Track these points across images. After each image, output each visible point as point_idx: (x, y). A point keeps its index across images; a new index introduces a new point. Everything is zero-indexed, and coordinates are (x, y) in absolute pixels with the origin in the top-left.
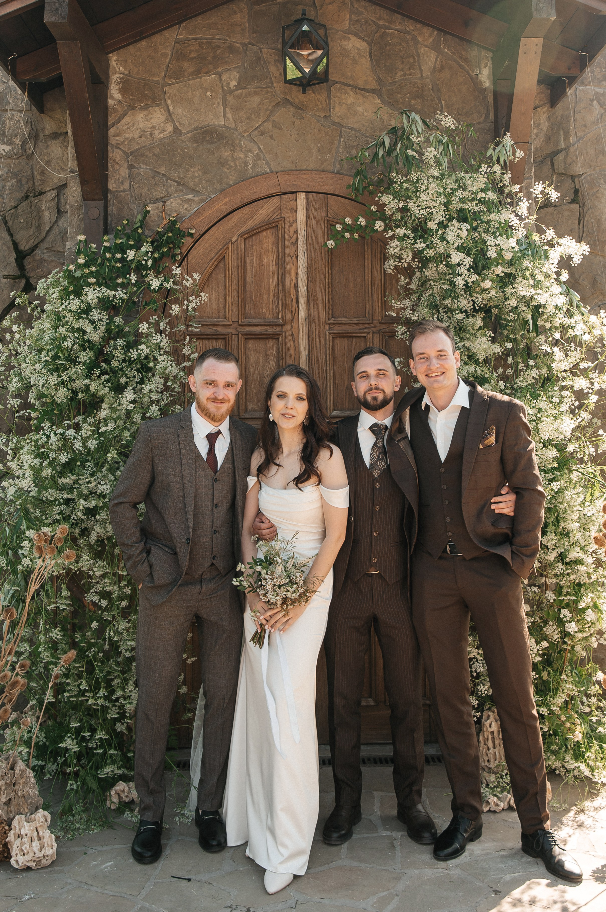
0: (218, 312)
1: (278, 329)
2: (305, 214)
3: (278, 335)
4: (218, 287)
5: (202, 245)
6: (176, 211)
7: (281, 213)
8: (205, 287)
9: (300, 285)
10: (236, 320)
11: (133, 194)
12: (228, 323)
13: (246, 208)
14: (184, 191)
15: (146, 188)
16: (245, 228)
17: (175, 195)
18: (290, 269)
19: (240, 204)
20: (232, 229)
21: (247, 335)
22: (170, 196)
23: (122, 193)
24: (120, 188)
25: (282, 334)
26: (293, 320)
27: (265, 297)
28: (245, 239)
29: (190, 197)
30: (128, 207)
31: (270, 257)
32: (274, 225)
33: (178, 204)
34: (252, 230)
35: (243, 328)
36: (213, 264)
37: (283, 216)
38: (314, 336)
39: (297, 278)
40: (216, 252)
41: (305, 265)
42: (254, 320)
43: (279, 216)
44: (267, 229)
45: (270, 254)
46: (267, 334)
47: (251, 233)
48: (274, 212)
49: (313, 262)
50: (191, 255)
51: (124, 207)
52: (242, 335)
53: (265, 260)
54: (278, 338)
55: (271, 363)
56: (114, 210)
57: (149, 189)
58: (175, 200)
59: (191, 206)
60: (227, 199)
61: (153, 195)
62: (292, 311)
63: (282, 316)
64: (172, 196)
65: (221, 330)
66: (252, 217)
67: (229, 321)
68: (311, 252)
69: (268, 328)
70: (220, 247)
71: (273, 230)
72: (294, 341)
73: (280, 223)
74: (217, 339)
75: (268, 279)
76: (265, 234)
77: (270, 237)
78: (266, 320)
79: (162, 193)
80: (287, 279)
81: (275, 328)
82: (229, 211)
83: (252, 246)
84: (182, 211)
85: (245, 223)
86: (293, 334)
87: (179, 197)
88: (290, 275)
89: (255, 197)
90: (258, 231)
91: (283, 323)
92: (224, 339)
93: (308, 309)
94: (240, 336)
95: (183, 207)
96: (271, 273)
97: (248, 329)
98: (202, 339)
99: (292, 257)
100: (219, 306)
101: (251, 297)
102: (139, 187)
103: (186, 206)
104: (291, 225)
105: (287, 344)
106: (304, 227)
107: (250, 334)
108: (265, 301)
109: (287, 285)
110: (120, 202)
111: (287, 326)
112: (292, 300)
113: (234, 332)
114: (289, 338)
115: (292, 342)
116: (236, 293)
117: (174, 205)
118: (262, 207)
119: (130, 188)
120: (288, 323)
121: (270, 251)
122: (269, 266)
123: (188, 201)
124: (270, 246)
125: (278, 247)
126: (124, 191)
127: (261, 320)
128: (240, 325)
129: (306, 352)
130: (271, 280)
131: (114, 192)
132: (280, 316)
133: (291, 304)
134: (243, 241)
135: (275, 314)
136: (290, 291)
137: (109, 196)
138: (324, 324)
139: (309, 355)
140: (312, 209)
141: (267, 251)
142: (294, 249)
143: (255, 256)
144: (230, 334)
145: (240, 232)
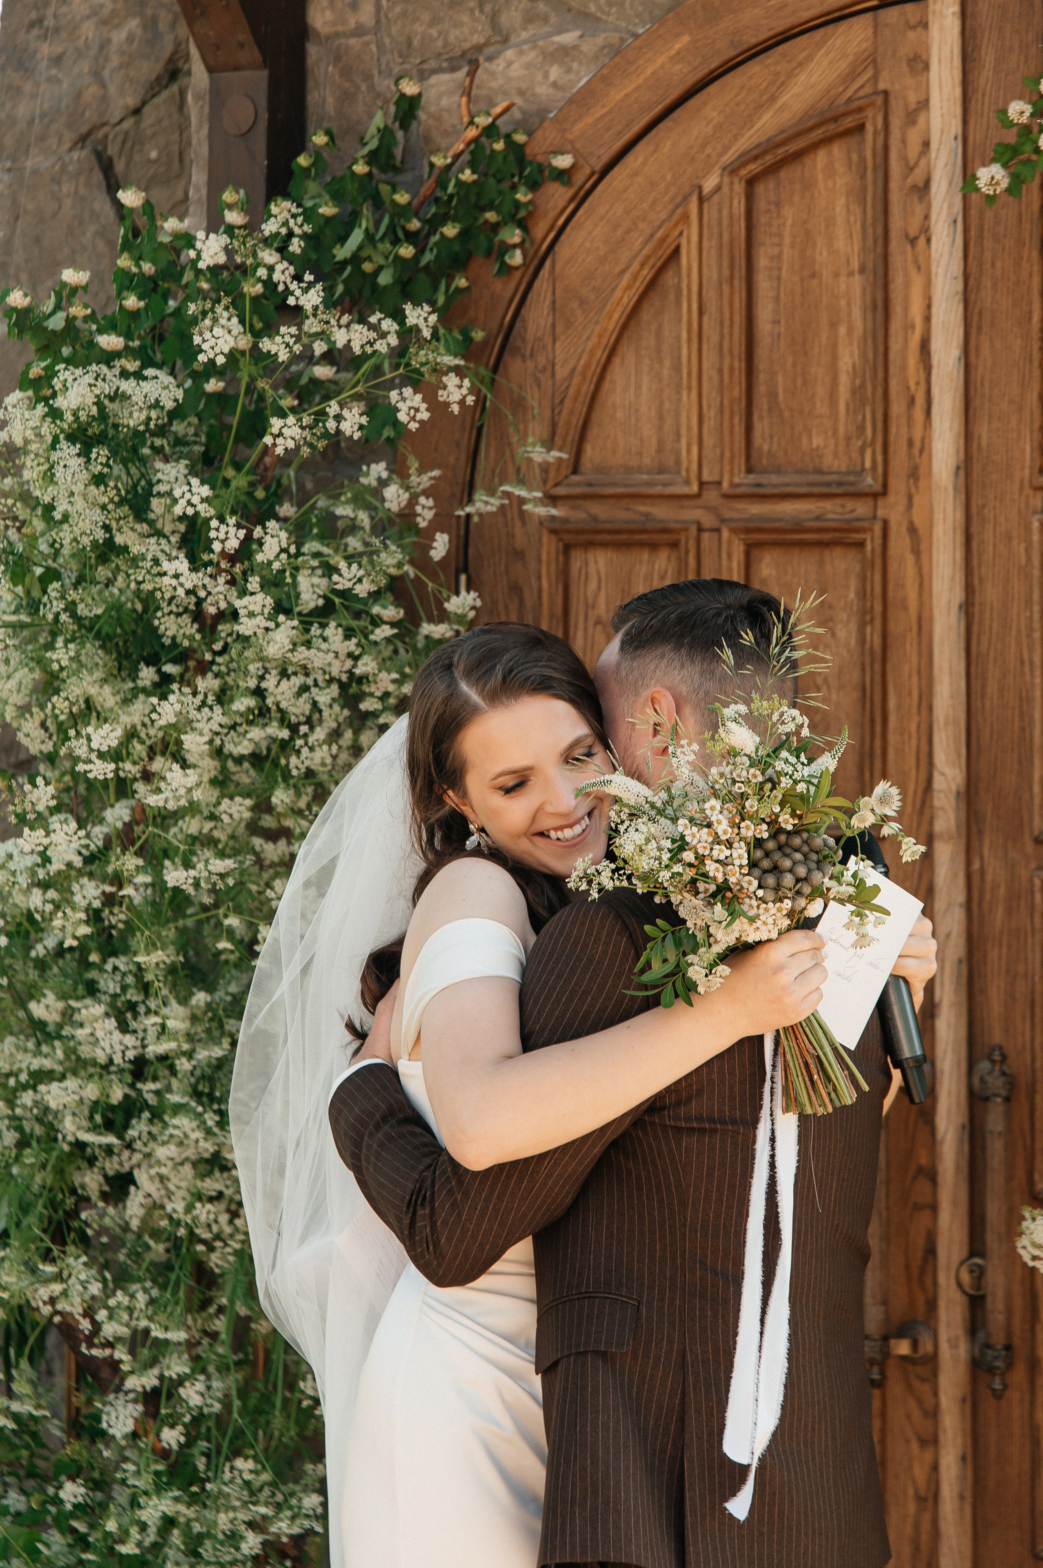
0: (660, 449)
1: (861, 508)
2: (957, 75)
3: (858, 531)
4: (660, 361)
5: (602, 211)
6: (521, 93)
7: (875, 78)
8: (617, 361)
9: (937, 344)
10: (716, 478)
11: (387, 41)
12: (685, 490)
13: (754, 68)
14: (553, 19)
15: (426, 17)
16: (748, 139)
17: (524, 35)
18: (907, 285)
19: (726, 52)
20: (703, 146)
21: (748, 531)
22: (506, 40)
23: (352, 41)
24: (344, 22)
25: (871, 530)
26: (914, 474)
27: (821, 391)
28: (751, 183)
29: (569, 38)
30: (371, 88)
31: (840, 244)
32: (848, 122)
33: (527, 66)
34: (770, 146)
35: (740, 505)
36: (635, 277)
37: (882, 86)
38: (988, 535)
39: (928, 319)
40: (648, 231)
41: (957, 267)
42: (775, 479)
43: (868, 90)
44: (828, 140)
45: (840, 232)
46: (819, 530)
47: (769, 159)
48: (852, 75)
49: (988, 255)
50: (564, 249)
51: (358, 88)
52: (733, 531)
53: (822, 256)
54: (861, 544)
55: (841, 634)
56: (330, 100)
57: (435, 21)
58: (521, 53)
59: (569, 71)
60: (686, 39)
61: (446, 43)
62: (910, 443)
63: (874, 461)
64: (513, 39)
65: (662, 512)
66: (773, 98)
67: (687, 482)
68: (981, 218)
69: (828, 505)
70: (663, 215)
71: (853, 141)
72: (917, 553)
73: (869, 113)
74: (654, 547)
75: (833, 325)
76: (821, 158)
77: (840, 168)
78: (818, 478)
79: (473, 31)
80: (896, 325)
81: (850, 504)
82: (691, 80)
83: (778, 205)
84: (542, 90)
85: (749, 121)
86: (912, 530)
87: (533, 42)
88: (906, 309)
89: (781, 24)
90: (793, 147)
91: (878, 487)
92: (674, 545)
93: (968, 434)
94: (725, 534)
95: (546, 75)
96: (843, 303)
97: (756, 509)
98: (605, 545)
99: (913, 241)
100: (660, 428)
101: (773, 395)
102: (404, 14)
103: (555, 72)
104: (911, 118)
105: (893, 567)
106: (956, 127)
107: (760, 530)
108: (822, 408)
109: (895, 345)
110: (346, 73)
111: (892, 497)
112: (912, 401)
113: (708, 520)
114: (899, 543)
115: (910, 558)
116: (716, 378)
117: (516, 71)
118: (810, 58)
119: (378, 22)
120: (898, 484)
121: (840, 219)
122: (837, 275)
123: (564, 54)
124: (841, 202)
125: (865, 206)
126: (359, 31)
127: (804, 479)
128: (726, 496)
129: (959, 596)
130: (842, 330)
131: (328, 38)
132: (868, 464)
133: (910, 419)
134: (739, 188)
135: (855, 455)
136: (904, 368)
137: (313, 51)
138: (1028, 491)
139: (968, 607)
140: (988, 57)
141: (830, 222)
142: (919, 210)
143: (787, 240)
144: (693, 530)
145: (730, 155)
